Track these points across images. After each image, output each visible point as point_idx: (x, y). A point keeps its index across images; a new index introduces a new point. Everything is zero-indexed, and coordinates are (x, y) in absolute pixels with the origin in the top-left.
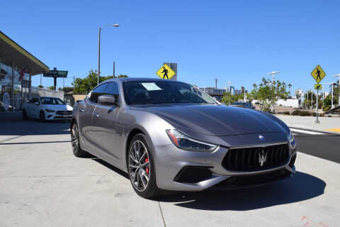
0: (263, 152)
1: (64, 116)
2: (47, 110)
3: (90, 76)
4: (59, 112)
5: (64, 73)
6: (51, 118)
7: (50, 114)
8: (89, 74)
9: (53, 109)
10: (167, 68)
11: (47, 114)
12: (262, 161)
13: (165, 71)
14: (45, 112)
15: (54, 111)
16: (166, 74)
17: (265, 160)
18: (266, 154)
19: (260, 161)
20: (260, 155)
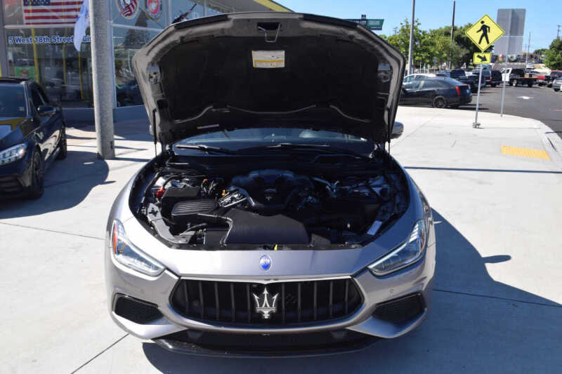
0: (266, 292)
3: (403, 30)
5: (378, 23)
8: (400, 27)
12: (266, 309)
13: (485, 29)
16: (485, 35)
17: (274, 309)
18: (275, 297)
19: (258, 309)
20: (256, 297)
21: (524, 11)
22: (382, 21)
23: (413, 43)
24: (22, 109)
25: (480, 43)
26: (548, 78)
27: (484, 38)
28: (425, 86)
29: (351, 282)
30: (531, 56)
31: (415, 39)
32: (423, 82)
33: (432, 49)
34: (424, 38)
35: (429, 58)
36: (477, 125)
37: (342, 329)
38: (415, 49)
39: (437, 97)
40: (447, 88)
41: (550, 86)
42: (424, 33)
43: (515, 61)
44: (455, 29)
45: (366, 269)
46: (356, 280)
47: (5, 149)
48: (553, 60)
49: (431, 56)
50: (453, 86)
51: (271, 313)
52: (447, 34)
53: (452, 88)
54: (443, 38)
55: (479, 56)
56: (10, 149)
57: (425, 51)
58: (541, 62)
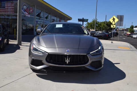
3: (93, 21)
8: (92, 20)
10: (115, 17)
12: (67, 61)
13: (114, 19)
16: (114, 20)
17: (69, 61)
18: (70, 58)
19: (66, 61)
20: (65, 58)
21: (123, 16)
22: (88, 20)
23: (96, 25)
26: (130, 35)
27: (114, 21)
29: (86, 55)
30: (125, 30)
31: (96, 24)
32: (98, 33)
33: (101, 26)
36: (112, 43)
38: (96, 26)
39: (102, 37)
40: (104, 35)
41: (130, 37)
42: (98, 22)
43: (121, 31)
44: (106, 22)
45: (89, 53)
48: (131, 30)
49: (100, 28)
50: (106, 34)
51: (68, 62)
52: (104, 23)
54: (103, 24)
55: (112, 26)
58: (128, 31)
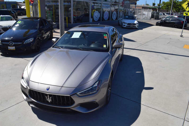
0: (48, 96)
1: (131, 26)
2: (124, 22)
4: (128, 24)
6: (125, 27)
7: (125, 24)
9: (126, 22)
11: (124, 24)
14: (123, 23)
15: (126, 23)
18: (51, 98)
19: (47, 100)
20: (46, 97)
24: (36, 27)
25: (186, 9)
28: (171, 20)
33: (180, 7)
34: (177, 3)
35: (178, 10)
36: (181, 36)
37: (69, 109)
39: (175, 24)
40: (178, 22)
42: (178, 1)
45: (76, 94)
46: (71, 97)
47: (28, 39)
50: (180, 21)
51: (50, 101)
53: (181, 22)
55: (185, 13)
56: (29, 39)
57: (177, 7)
